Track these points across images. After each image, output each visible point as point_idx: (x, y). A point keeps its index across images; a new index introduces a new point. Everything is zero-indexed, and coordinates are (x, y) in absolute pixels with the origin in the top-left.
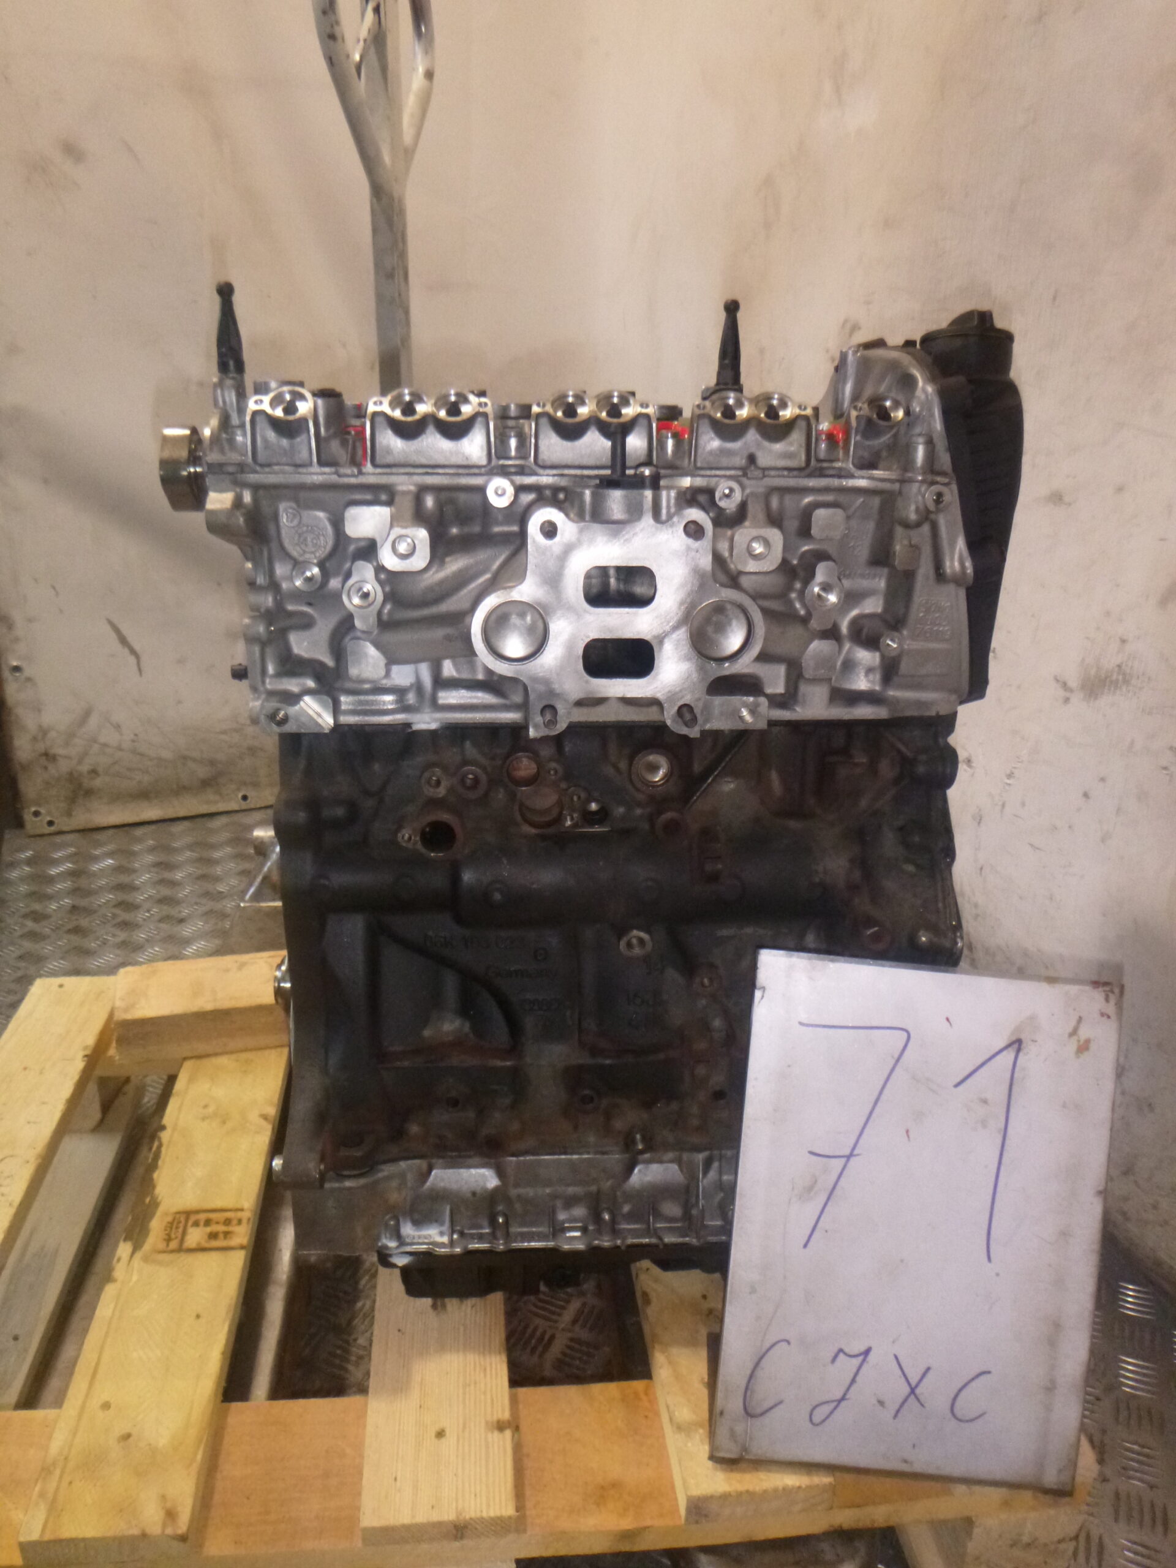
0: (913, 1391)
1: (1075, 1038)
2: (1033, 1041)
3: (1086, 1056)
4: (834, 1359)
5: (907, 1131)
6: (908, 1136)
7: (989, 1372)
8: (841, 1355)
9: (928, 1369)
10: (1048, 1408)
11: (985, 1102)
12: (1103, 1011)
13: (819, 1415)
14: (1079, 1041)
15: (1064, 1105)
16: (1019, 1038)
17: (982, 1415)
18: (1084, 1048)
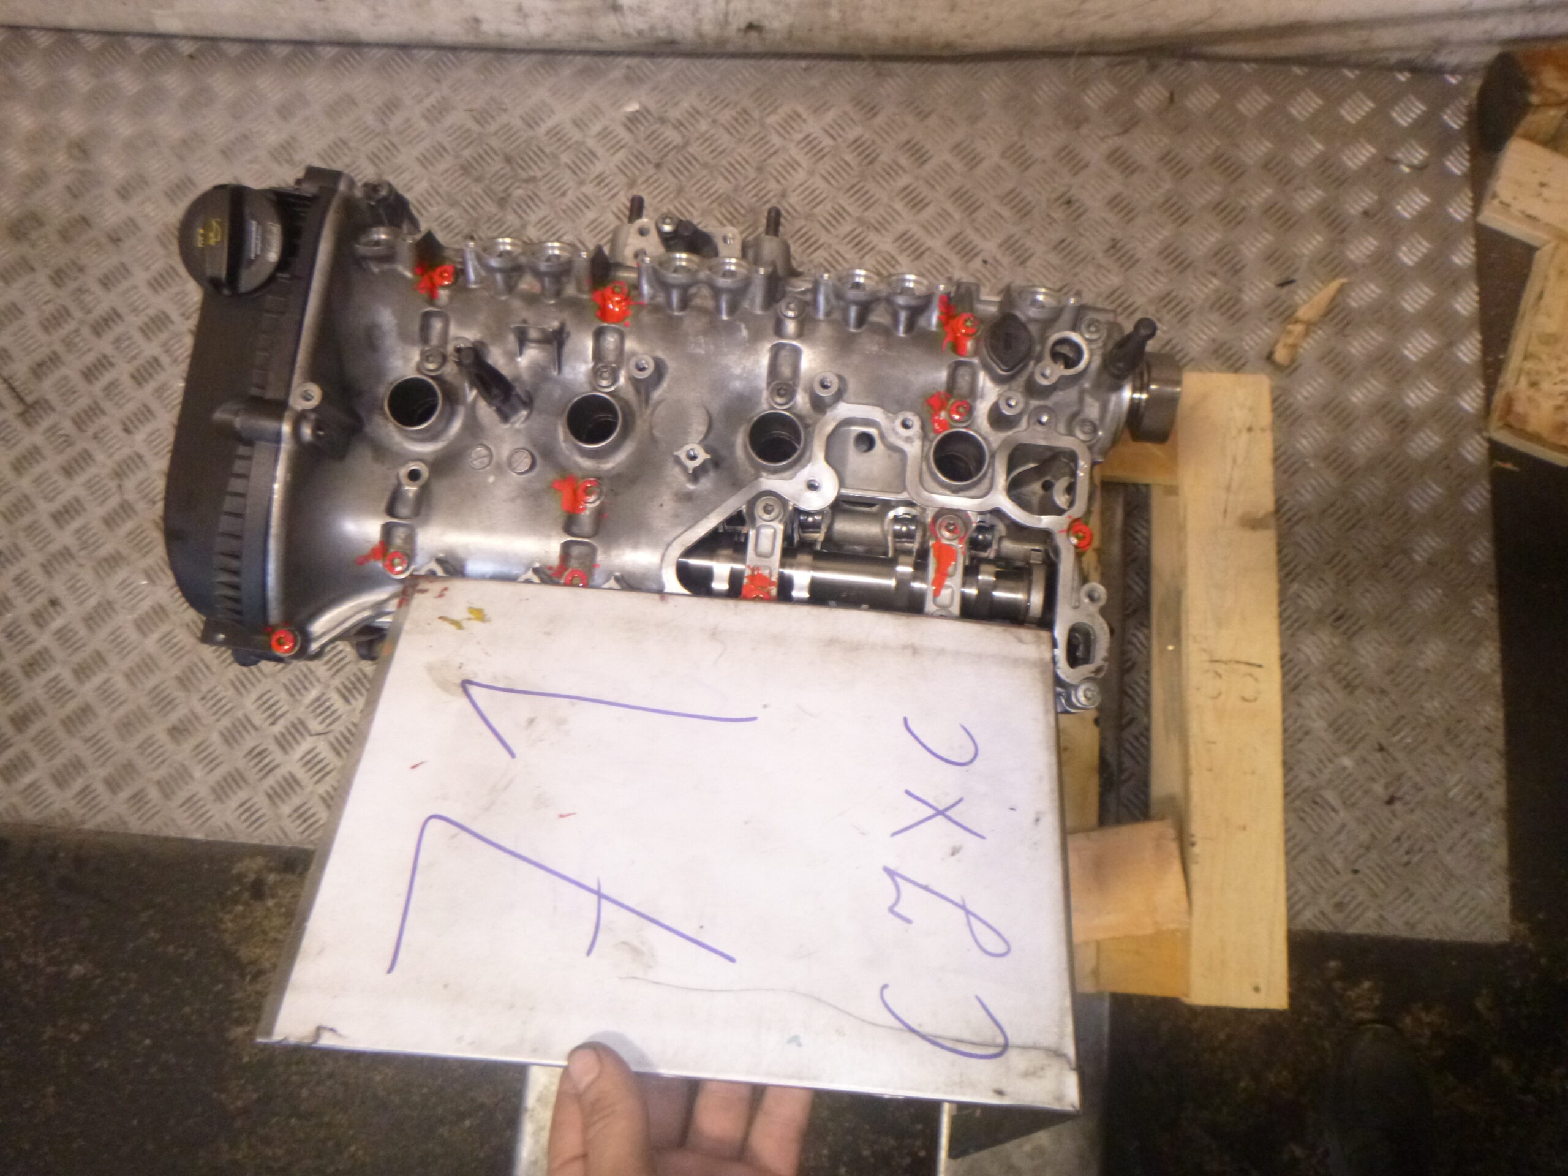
0: (941, 813)
1: (465, 624)
2: (460, 668)
3: (489, 611)
4: (905, 919)
5: (562, 816)
6: (568, 815)
7: (905, 720)
9: (908, 794)
10: (941, 652)
11: (531, 721)
12: (436, 594)
13: (993, 944)
14: (469, 619)
15: (548, 634)
16: (459, 681)
17: (965, 729)
18: (479, 615)
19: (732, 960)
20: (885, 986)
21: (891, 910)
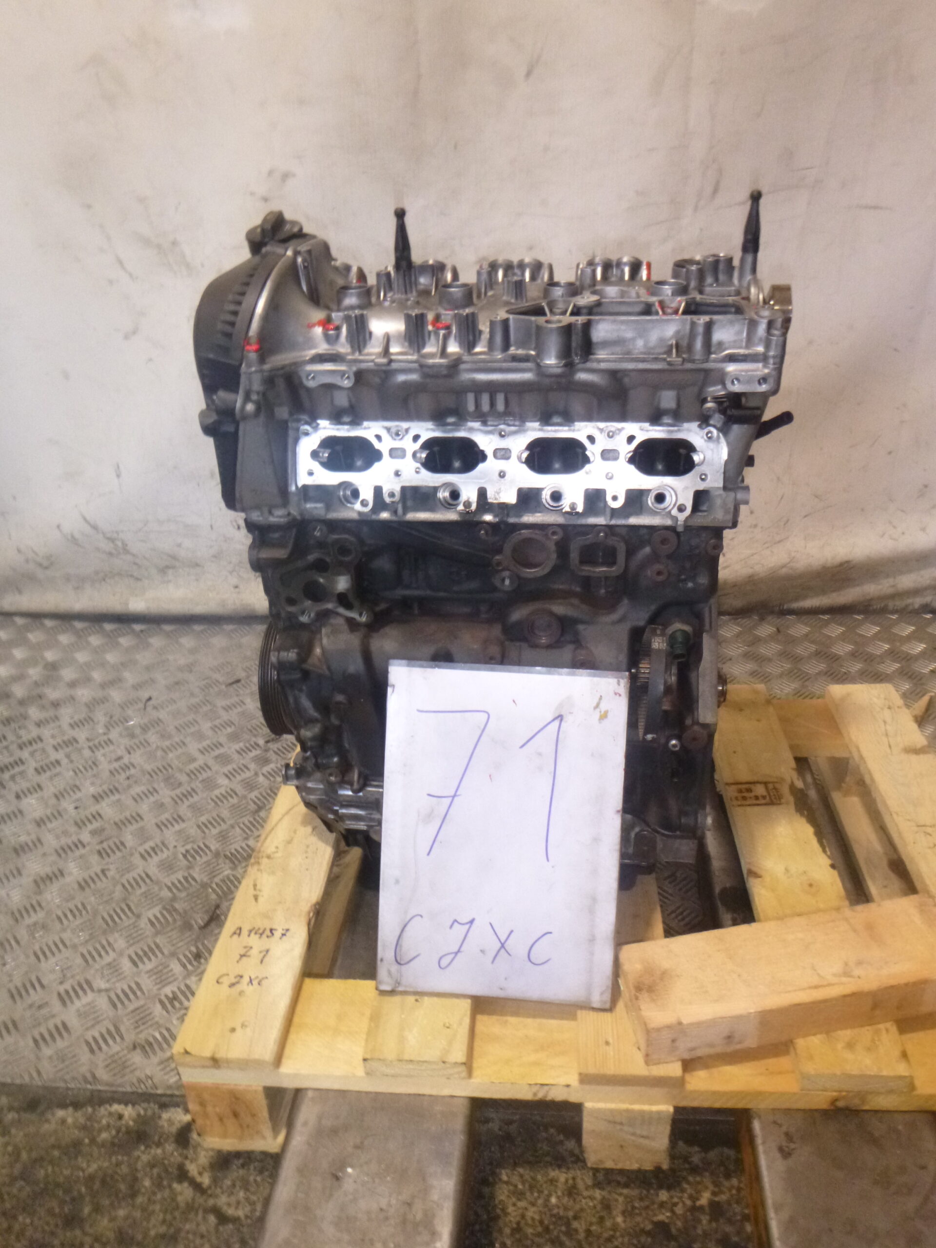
0: (503, 946)
1: (598, 710)
2: (570, 713)
3: (606, 722)
4: (451, 927)
5: (490, 776)
6: (491, 779)
7: (551, 933)
8: (456, 924)
9: (512, 932)
10: (592, 954)
11: (540, 754)
12: (617, 691)
13: (444, 962)
14: (600, 712)
15: (592, 755)
16: (562, 713)
17: (548, 961)
18: (604, 716)
19: (428, 854)
20: (421, 916)
21: (455, 921)
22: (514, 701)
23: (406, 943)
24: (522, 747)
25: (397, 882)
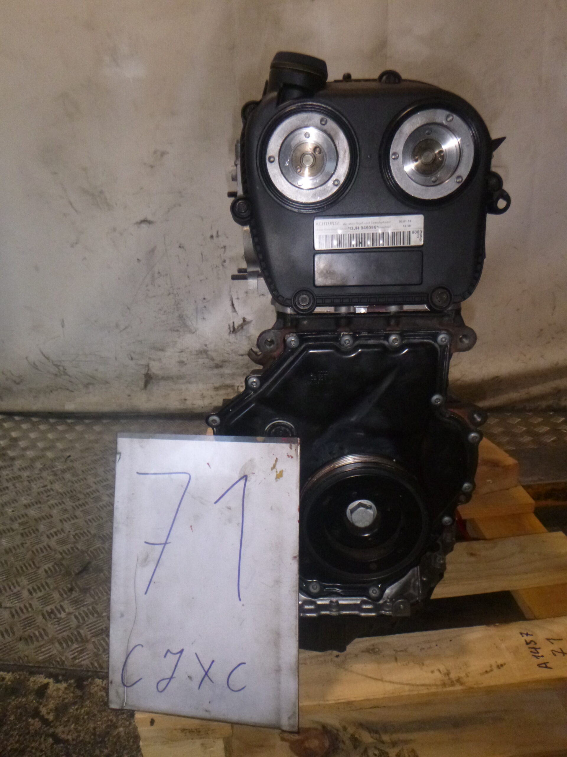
0: (206, 673)
1: (274, 470)
2: (252, 473)
3: (281, 480)
4: (165, 655)
5: (191, 527)
6: (192, 529)
7: (245, 663)
9: (213, 661)
10: (278, 683)
11: (229, 508)
12: (289, 454)
13: (162, 685)
14: (277, 472)
15: (271, 509)
16: (246, 474)
17: (244, 688)
18: (279, 476)
19: (146, 593)
20: (142, 646)
21: (168, 651)
22: (208, 464)
23: (130, 668)
24: (216, 502)
25: (122, 616)
